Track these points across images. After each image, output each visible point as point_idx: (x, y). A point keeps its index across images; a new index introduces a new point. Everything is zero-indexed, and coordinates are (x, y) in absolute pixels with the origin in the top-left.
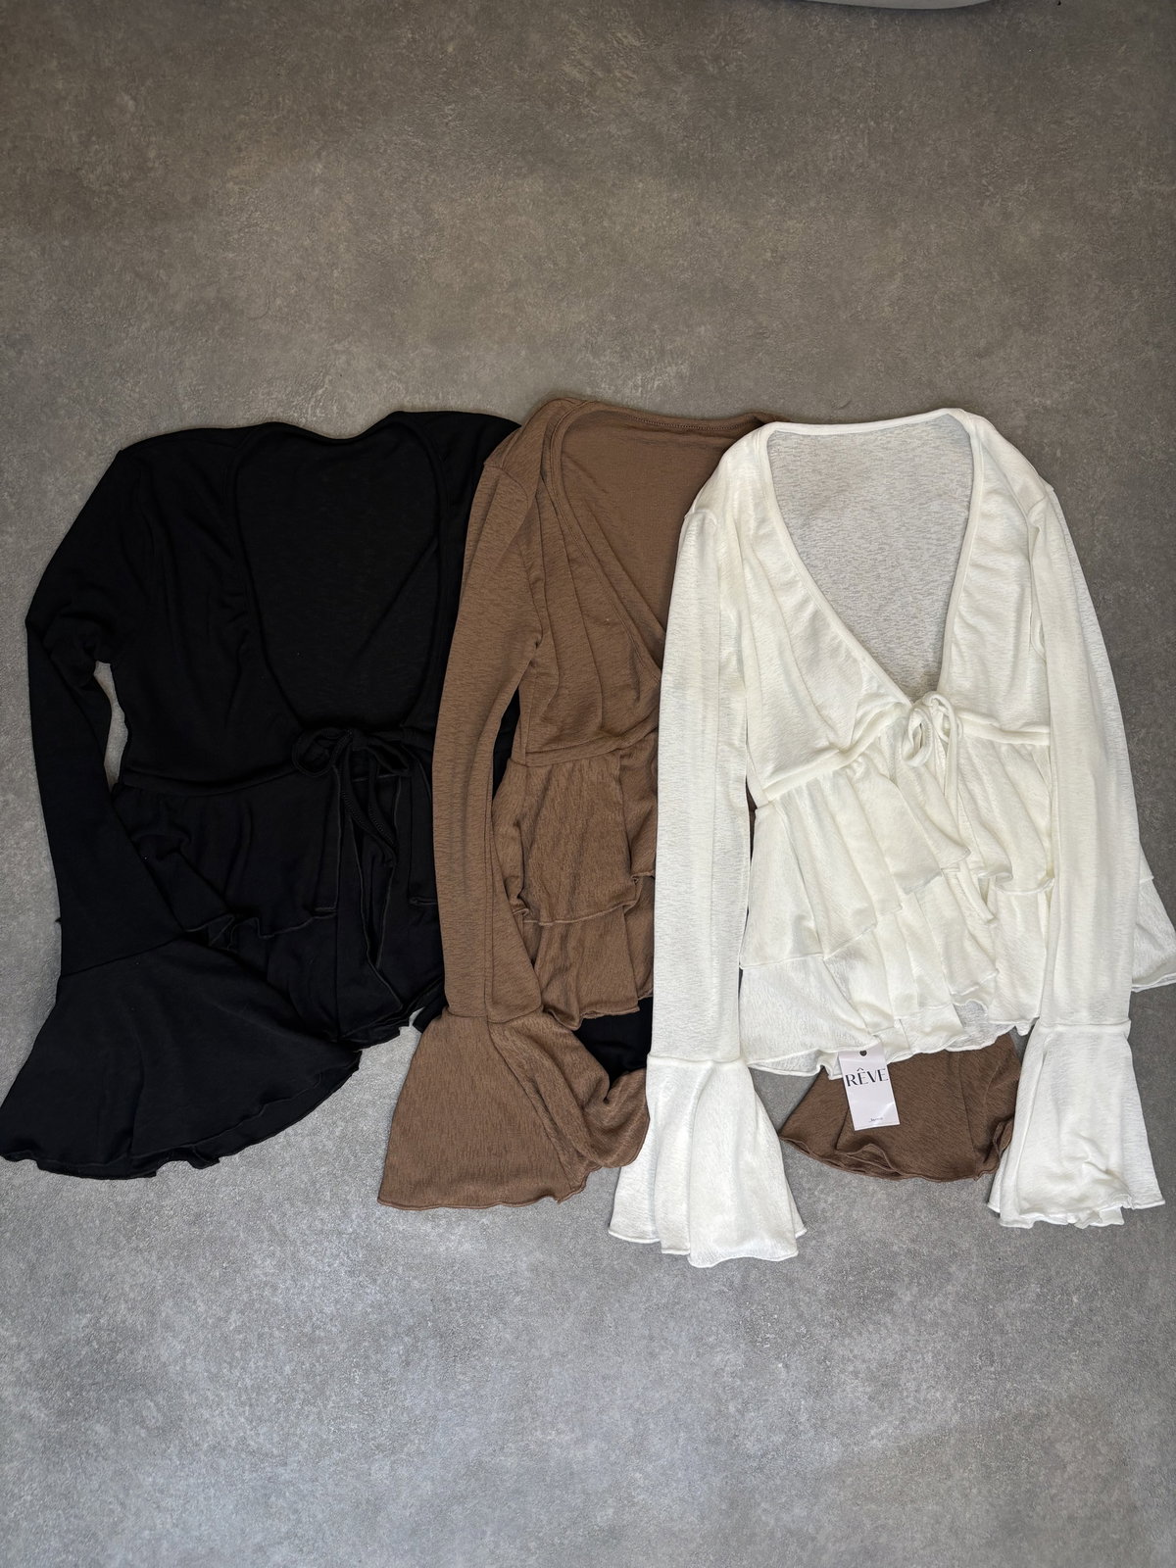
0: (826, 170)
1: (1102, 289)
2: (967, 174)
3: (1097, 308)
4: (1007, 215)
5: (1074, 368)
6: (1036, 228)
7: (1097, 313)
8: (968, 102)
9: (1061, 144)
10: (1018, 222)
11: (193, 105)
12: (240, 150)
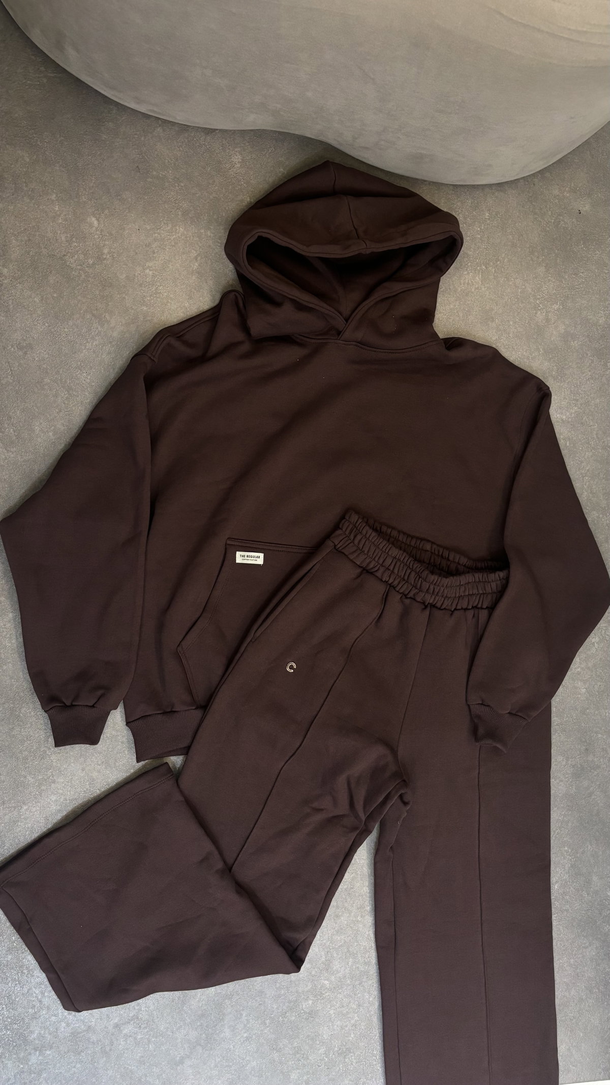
0: (459, 289)
1: (592, 362)
2: (529, 297)
3: (590, 371)
4: (548, 320)
5: (577, 400)
6: (562, 328)
7: (590, 373)
8: (532, 260)
9: (577, 285)
10: (554, 324)
11: (131, 226)
12: (154, 253)
